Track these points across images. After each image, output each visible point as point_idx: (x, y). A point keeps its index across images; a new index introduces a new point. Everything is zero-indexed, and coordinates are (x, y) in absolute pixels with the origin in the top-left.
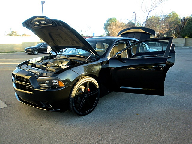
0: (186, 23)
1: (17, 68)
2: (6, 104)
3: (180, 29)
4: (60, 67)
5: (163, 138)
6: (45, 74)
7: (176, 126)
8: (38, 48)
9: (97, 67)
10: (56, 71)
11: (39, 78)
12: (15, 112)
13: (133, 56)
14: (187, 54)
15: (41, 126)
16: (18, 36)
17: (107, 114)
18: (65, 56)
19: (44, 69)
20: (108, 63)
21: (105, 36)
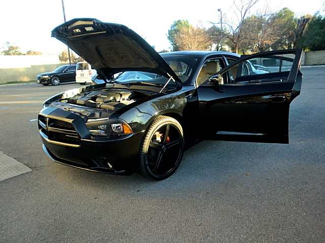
0: (306, 26)
1: (44, 106)
2: (28, 166)
3: (297, 37)
4: (119, 101)
5: (294, 208)
6: (97, 114)
7: (311, 190)
8: (59, 75)
9: (180, 100)
10: (115, 109)
11: (89, 120)
12: (47, 179)
13: (233, 82)
14: (311, 78)
15: (96, 198)
16: (20, 54)
17: (199, 176)
18: (122, 84)
19: (94, 106)
20: (195, 93)
21: (169, 50)
